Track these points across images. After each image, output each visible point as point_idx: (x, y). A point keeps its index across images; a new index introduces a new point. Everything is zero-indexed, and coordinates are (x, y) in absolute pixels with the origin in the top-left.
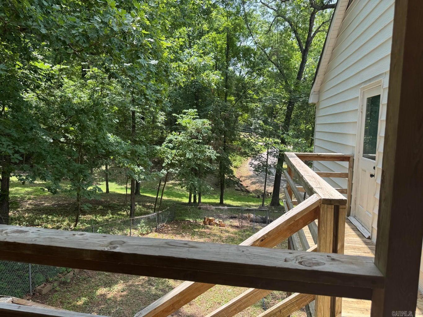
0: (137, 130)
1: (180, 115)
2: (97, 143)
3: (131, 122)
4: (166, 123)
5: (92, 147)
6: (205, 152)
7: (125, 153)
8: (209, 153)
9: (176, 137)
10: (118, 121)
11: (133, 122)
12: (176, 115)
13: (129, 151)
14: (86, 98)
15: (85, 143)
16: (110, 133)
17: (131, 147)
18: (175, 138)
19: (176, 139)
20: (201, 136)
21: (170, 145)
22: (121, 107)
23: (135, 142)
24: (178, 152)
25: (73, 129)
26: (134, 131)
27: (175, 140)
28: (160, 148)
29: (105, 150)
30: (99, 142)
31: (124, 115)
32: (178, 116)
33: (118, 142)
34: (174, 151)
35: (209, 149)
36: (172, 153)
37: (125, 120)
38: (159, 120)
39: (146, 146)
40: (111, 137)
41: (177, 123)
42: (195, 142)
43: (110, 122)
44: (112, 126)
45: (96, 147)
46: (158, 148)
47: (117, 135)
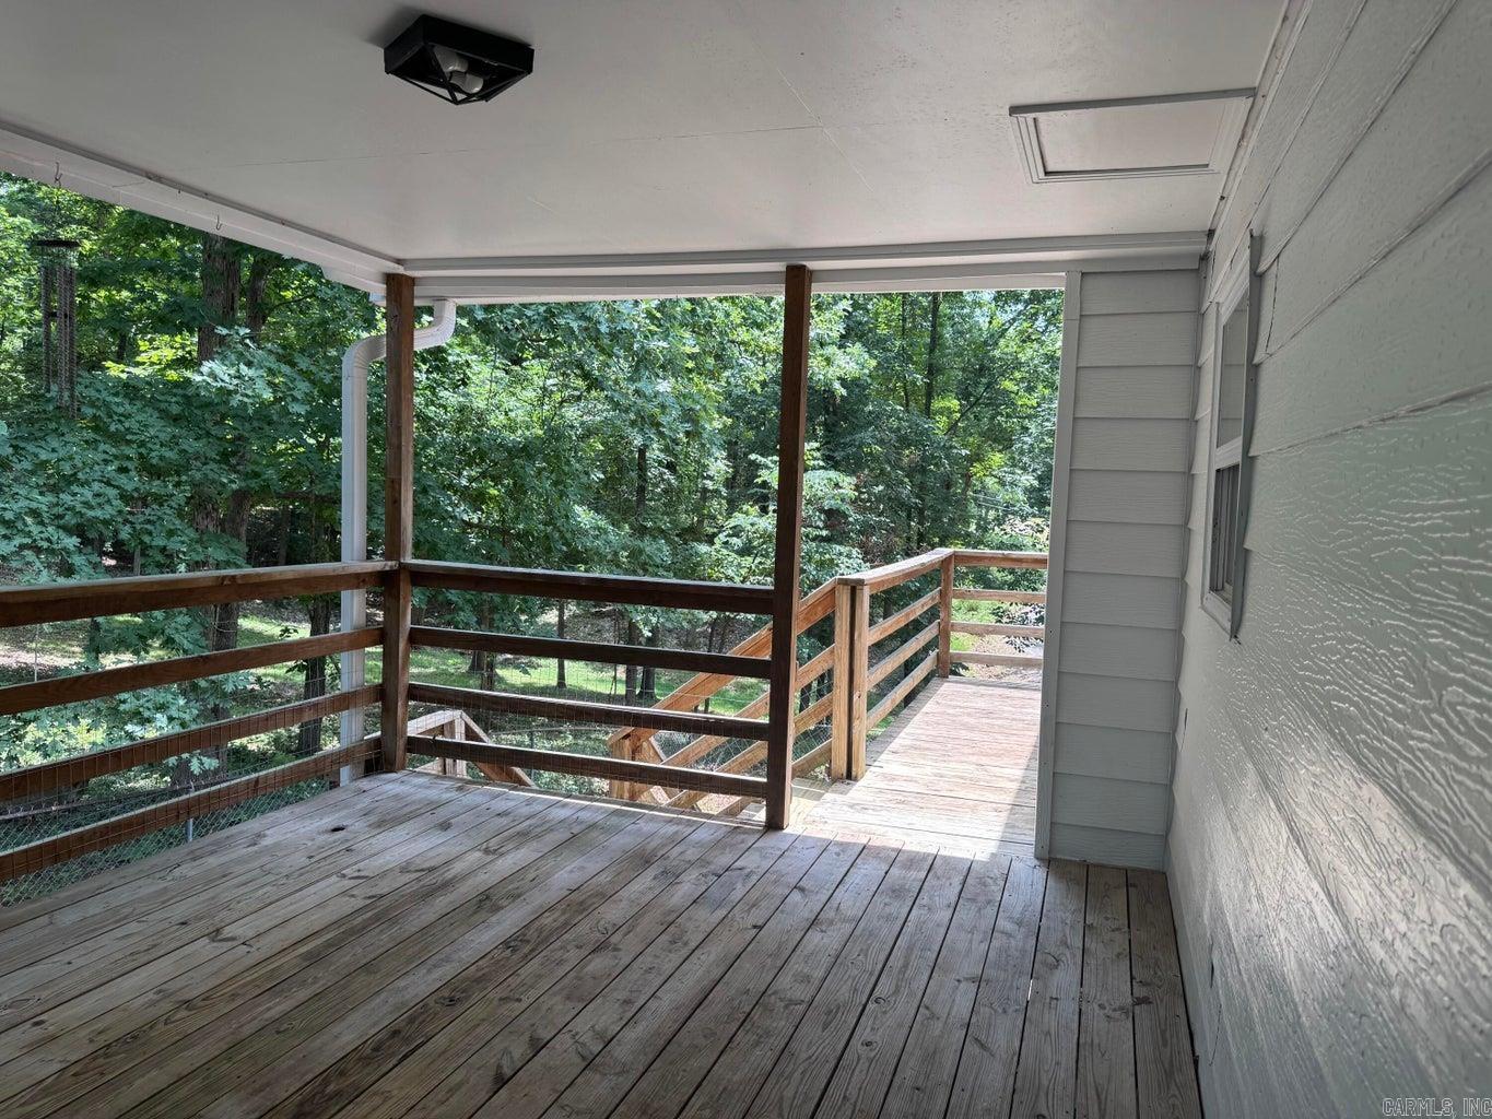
0: (650, 500)
1: (770, 458)
2: (549, 529)
3: (634, 474)
4: (730, 483)
5: (538, 538)
6: (837, 565)
7: (616, 554)
8: (848, 567)
9: (752, 519)
10: (602, 476)
11: (640, 477)
12: (760, 458)
13: (623, 549)
14: (520, 412)
15: (521, 527)
16: (581, 503)
17: (628, 541)
18: (751, 521)
19: (752, 525)
20: (819, 518)
21: (734, 540)
22: (611, 436)
23: (641, 531)
24: (760, 563)
25: (496, 492)
26: (641, 500)
27: (749, 527)
28: (709, 549)
29: (567, 544)
30: (556, 528)
31: (617, 459)
32: (763, 460)
33: (599, 528)
34: (748, 561)
35: (849, 556)
36: (739, 564)
37: (619, 471)
38: (711, 473)
39: (669, 541)
40: (584, 516)
41: (759, 480)
42: (807, 536)
43: (584, 479)
44: (589, 488)
45: (547, 537)
46: (703, 548)
47: (597, 511)
